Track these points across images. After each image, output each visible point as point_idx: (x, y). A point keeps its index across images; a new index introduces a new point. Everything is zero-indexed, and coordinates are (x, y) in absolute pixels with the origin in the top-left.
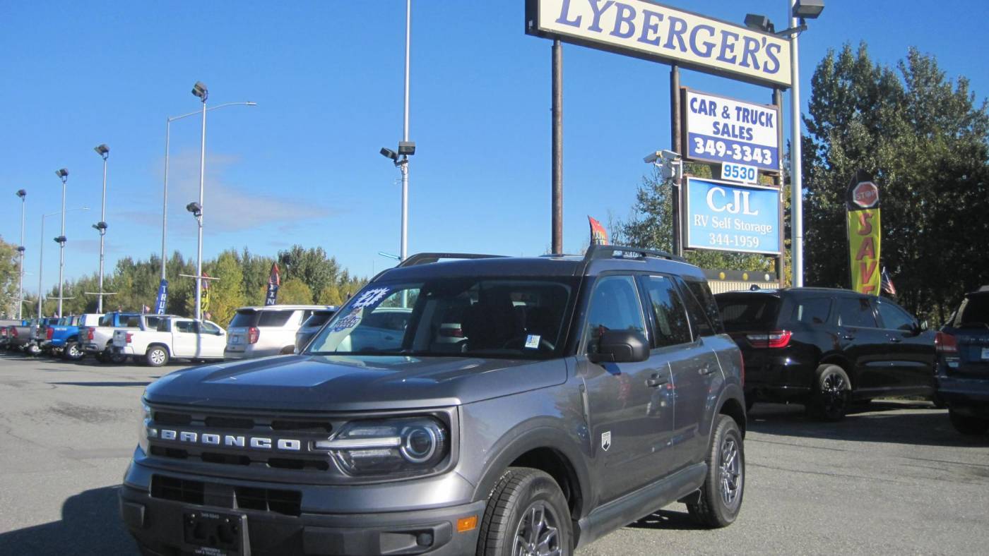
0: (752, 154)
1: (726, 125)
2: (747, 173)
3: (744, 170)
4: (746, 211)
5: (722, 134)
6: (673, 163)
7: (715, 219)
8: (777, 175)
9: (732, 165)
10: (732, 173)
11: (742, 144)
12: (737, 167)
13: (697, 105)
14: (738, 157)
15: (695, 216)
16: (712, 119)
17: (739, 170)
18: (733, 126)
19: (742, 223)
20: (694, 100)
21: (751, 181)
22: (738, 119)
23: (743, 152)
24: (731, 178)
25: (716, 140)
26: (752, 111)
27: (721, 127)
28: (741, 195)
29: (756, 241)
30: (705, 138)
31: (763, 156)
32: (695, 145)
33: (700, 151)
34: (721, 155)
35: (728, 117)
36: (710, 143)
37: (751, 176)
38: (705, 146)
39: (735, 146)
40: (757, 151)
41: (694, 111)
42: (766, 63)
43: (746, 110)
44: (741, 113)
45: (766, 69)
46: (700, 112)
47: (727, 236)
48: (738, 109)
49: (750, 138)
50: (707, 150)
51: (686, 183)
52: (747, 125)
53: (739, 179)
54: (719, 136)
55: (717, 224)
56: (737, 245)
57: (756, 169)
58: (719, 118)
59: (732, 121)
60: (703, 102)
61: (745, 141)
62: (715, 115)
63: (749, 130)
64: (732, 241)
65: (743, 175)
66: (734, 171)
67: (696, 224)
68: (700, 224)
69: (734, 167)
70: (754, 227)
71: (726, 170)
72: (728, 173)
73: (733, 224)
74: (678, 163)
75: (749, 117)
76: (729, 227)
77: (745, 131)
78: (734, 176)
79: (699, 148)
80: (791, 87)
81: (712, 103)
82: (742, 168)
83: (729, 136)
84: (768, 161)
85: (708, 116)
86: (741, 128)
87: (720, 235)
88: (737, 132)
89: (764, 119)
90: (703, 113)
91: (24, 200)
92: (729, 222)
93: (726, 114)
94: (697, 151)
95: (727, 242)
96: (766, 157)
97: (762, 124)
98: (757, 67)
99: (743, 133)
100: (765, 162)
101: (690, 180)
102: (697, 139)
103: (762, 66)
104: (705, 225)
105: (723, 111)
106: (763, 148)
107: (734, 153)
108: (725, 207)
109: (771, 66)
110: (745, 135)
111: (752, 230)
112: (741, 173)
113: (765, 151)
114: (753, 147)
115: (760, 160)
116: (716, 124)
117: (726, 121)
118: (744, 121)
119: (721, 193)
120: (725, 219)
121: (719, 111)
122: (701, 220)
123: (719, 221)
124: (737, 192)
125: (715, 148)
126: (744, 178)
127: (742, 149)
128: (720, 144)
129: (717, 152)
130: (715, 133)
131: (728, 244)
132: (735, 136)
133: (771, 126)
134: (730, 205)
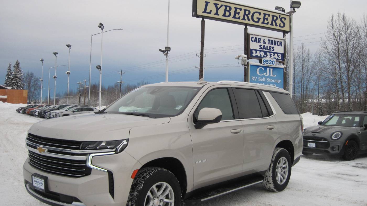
0: (274, 55)
1: (264, 46)
2: (272, 62)
3: (270, 61)
4: (271, 75)
5: (263, 49)
6: (244, 59)
7: (259, 78)
8: (283, 63)
10: (266, 62)
11: (270, 52)
13: (253, 39)
14: (269, 57)
15: (252, 77)
16: (259, 44)
17: (269, 61)
18: (267, 46)
19: (270, 80)
20: (253, 38)
21: (273, 65)
22: (269, 44)
24: (265, 64)
25: (260, 51)
26: (274, 41)
27: (262, 47)
28: (270, 70)
30: (256, 51)
31: (278, 56)
32: (252, 53)
34: (262, 56)
35: (265, 43)
36: (258, 52)
37: (273, 63)
38: (256, 53)
39: (267, 53)
40: (276, 54)
41: (253, 41)
42: (280, 24)
43: (272, 41)
44: (270, 42)
45: (280, 26)
48: (269, 40)
49: (274, 50)
50: (257, 54)
52: (272, 46)
54: (262, 50)
55: (260, 80)
57: (275, 60)
58: (262, 44)
59: (267, 45)
60: (256, 38)
61: (271, 51)
62: (260, 43)
63: (273, 47)
65: (270, 63)
66: (267, 62)
67: (252, 80)
68: (254, 80)
69: (267, 60)
70: (274, 81)
71: (264, 61)
72: (264, 62)
73: (266, 80)
74: (246, 59)
75: (273, 43)
77: (271, 48)
78: (267, 63)
79: (254, 54)
80: (290, 32)
81: (259, 39)
83: (265, 49)
84: (280, 58)
85: (257, 43)
86: (270, 47)
88: (268, 48)
89: (279, 43)
90: (256, 42)
91: (43, 62)
92: (265, 79)
97: (278, 45)
98: (276, 25)
101: (250, 65)
102: (253, 51)
103: (278, 25)
104: (255, 80)
105: (263, 41)
106: (278, 53)
107: (267, 55)
108: (263, 74)
110: (272, 49)
111: (273, 82)
112: (269, 62)
114: (274, 53)
116: (260, 46)
118: (271, 44)
119: (262, 69)
120: (263, 78)
121: (262, 41)
122: (254, 79)
124: (268, 69)
125: (260, 54)
127: (270, 54)
128: (261, 52)
129: (261, 55)
130: (260, 49)
132: (267, 49)
133: (282, 46)
134: (265, 73)
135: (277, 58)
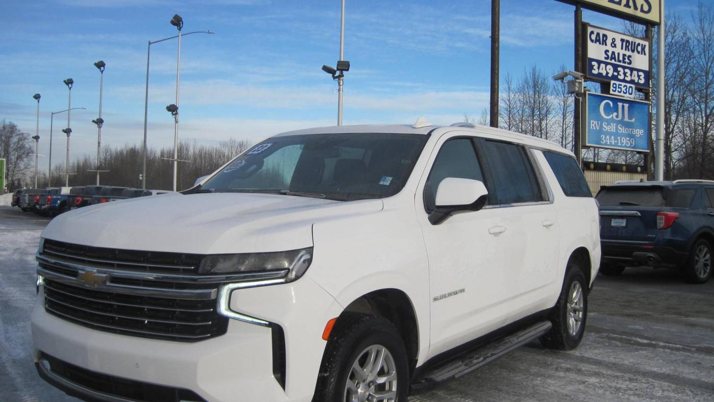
0: (631, 75)
1: (613, 53)
2: (628, 90)
3: (625, 88)
4: (626, 119)
5: (611, 60)
6: (577, 81)
7: (605, 124)
8: (648, 91)
9: (618, 83)
10: (617, 89)
11: (624, 68)
12: (621, 85)
13: (593, 37)
14: (621, 77)
15: (592, 121)
16: (604, 48)
17: (622, 87)
18: (619, 54)
19: (623, 128)
20: (592, 33)
21: (630, 96)
22: (622, 49)
23: (625, 74)
24: (617, 93)
25: (607, 64)
26: (632, 42)
27: (610, 54)
28: (623, 107)
29: (632, 142)
30: (599, 62)
31: (639, 76)
32: (592, 67)
33: (595, 72)
34: (610, 75)
35: (615, 46)
36: (603, 66)
37: (630, 92)
38: (599, 68)
39: (619, 69)
40: (635, 73)
41: (592, 41)
42: (642, 6)
43: (628, 41)
44: (624, 43)
45: (642, 10)
46: (596, 42)
47: (613, 137)
48: (622, 40)
49: (630, 63)
50: (601, 71)
51: (585, 96)
52: (628, 53)
53: (622, 94)
54: (609, 61)
55: (606, 128)
56: (619, 144)
57: (633, 86)
58: (609, 47)
59: (618, 50)
60: (598, 34)
61: (626, 65)
62: (606, 45)
63: (630, 56)
64: (616, 141)
65: (625, 91)
66: (619, 88)
67: (592, 128)
68: (594, 128)
69: (619, 85)
70: (631, 131)
71: (613, 87)
72: (614, 89)
73: (617, 129)
74: (580, 81)
75: (630, 47)
76: (615, 131)
77: (626, 58)
79: (595, 70)
80: (659, 24)
81: (605, 36)
82: (625, 86)
83: (615, 61)
84: (642, 81)
85: (601, 45)
86: (624, 55)
87: (608, 137)
88: (621, 58)
89: (640, 49)
90: (598, 43)
91: (38, 102)
92: (614, 127)
93: (614, 45)
94: (594, 72)
95: (613, 142)
96: (641, 77)
97: (638, 52)
98: (636, 8)
99: (625, 59)
100: (640, 81)
101: (589, 94)
102: (594, 63)
103: (639, 7)
104: (598, 129)
105: (611, 41)
106: (638, 70)
107: (618, 74)
108: (611, 115)
109: (646, 8)
110: (627, 60)
111: (630, 133)
112: (623, 89)
113: (640, 73)
114: (632, 70)
115: (636, 80)
116: (606, 51)
117: (614, 49)
118: (626, 50)
119: (610, 105)
120: (612, 124)
121: (609, 41)
122: (595, 125)
123: (607, 126)
124: (620, 104)
125: (606, 69)
126: (625, 93)
127: (624, 71)
128: (609, 67)
129: (607, 73)
130: (606, 58)
131: (613, 144)
132: (619, 61)
133: (645, 54)
134: (615, 114)
135: (636, 81)
